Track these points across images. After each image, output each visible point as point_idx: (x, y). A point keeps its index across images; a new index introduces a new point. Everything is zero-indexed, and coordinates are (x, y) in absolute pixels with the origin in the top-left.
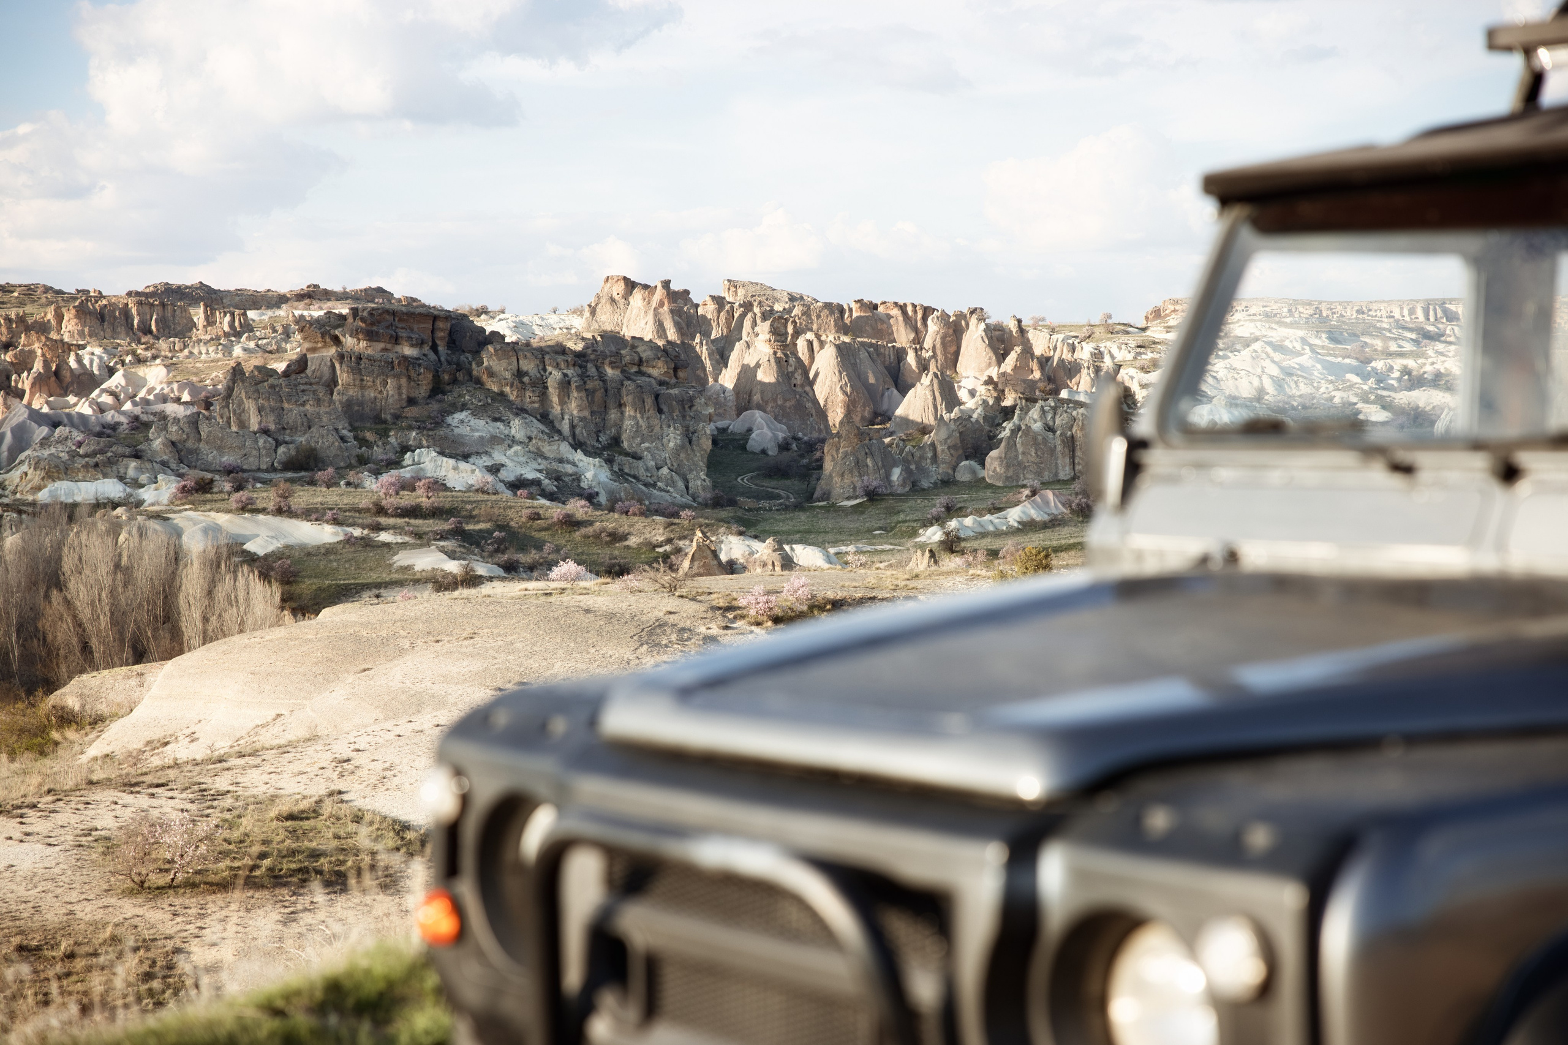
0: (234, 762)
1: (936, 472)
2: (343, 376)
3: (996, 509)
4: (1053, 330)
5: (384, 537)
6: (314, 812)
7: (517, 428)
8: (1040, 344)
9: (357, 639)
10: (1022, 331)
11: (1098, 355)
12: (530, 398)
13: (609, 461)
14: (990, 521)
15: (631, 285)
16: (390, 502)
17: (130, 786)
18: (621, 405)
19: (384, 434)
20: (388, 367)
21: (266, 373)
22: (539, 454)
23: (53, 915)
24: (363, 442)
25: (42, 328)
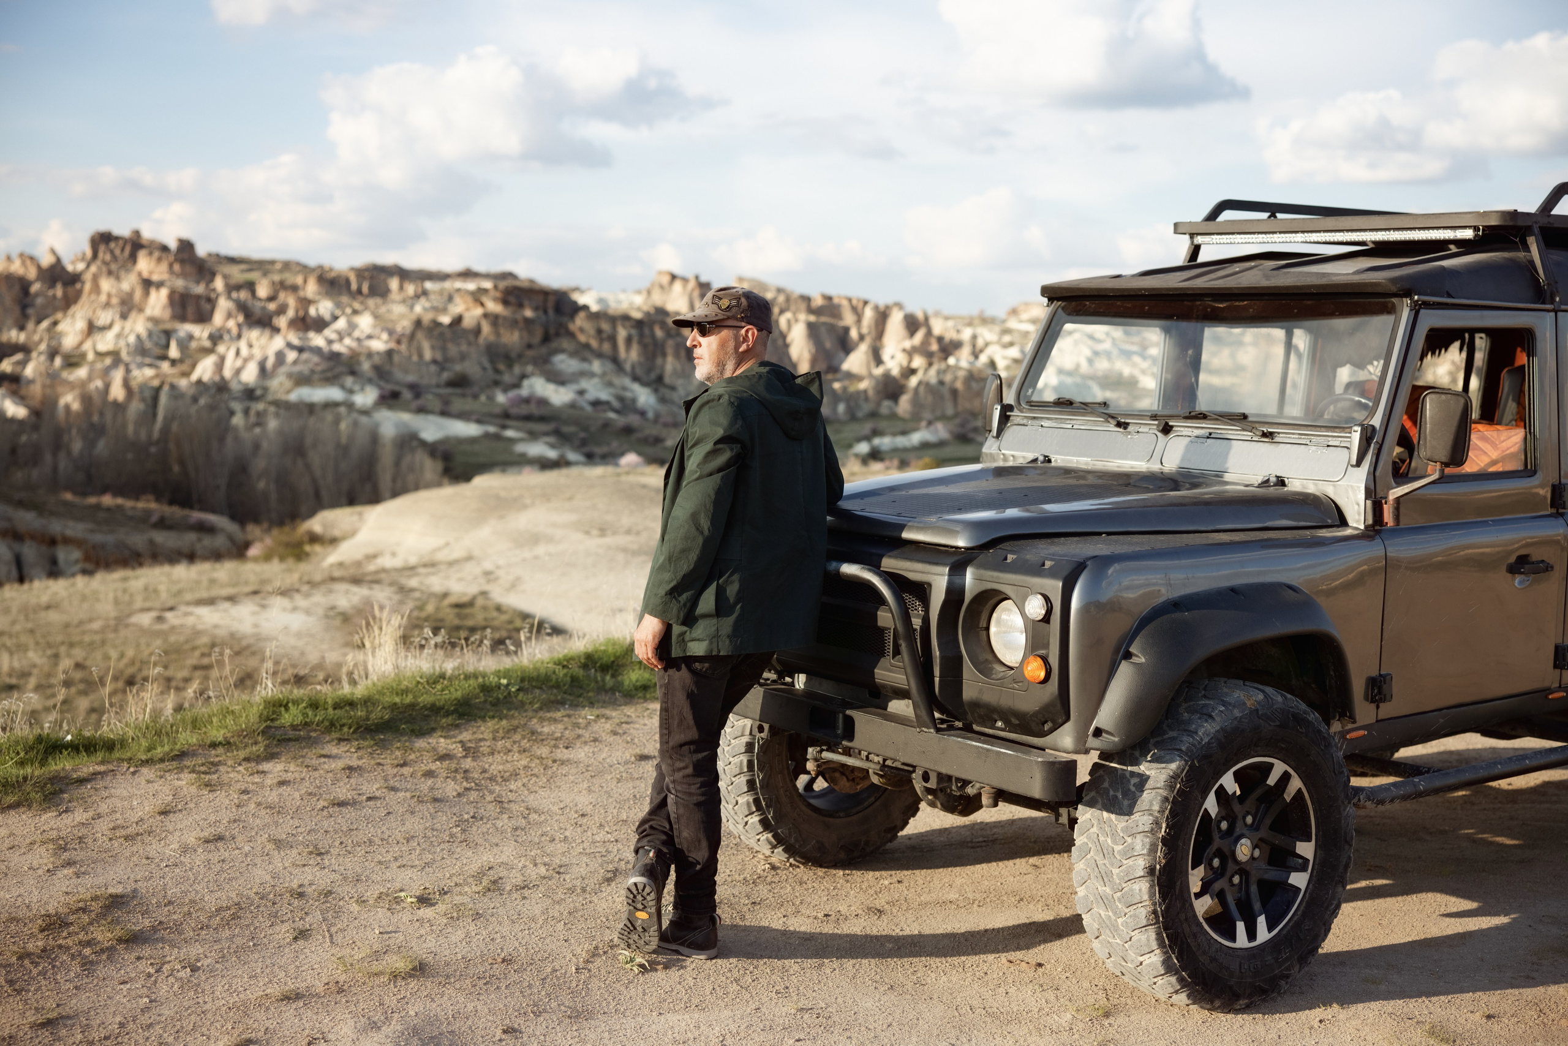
0: (422, 570)
1: (866, 408)
2: (486, 328)
3: (904, 433)
4: (947, 318)
5: (510, 433)
6: (470, 604)
7: (596, 366)
8: (938, 328)
9: (497, 497)
10: (927, 319)
11: (974, 337)
12: (606, 347)
13: (656, 391)
14: (901, 441)
15: (674, 277)
16: (514, 411)
17: (356, 581)
18: (664, 355)
19: (510, 366)
20: (513, 324)
21: (436, 324)
22: (610, 384)
23: (313, 657)
24: (497, 371)
25: (294, 288)
